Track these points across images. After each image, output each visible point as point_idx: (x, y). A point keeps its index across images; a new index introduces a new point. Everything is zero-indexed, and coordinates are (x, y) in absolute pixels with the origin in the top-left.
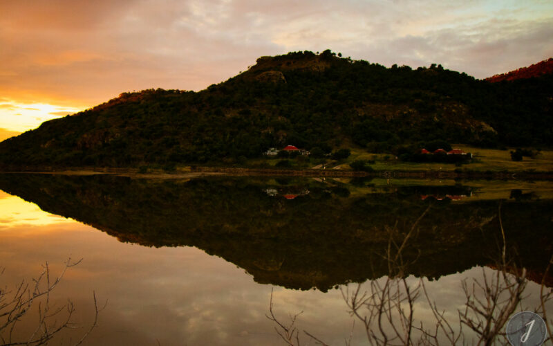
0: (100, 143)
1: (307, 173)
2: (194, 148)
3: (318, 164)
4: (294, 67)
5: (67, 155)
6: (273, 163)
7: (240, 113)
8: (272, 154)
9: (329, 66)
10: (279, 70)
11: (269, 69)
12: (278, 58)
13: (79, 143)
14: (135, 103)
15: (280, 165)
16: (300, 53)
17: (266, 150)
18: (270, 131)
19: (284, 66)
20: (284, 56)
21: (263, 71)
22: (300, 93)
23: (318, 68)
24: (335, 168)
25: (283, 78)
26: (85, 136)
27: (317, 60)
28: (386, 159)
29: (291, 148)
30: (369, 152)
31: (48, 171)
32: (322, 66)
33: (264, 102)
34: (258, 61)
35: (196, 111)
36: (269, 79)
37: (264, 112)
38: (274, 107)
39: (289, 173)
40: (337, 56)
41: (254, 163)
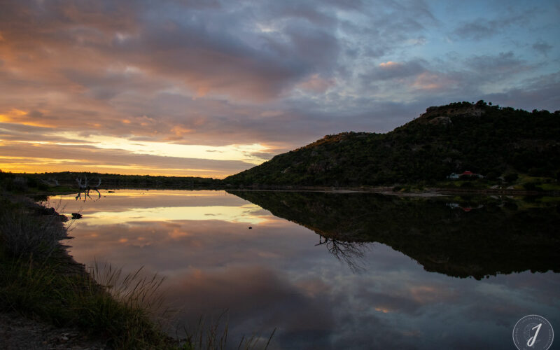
0: (323, 170)
1: (488, 192)
2: (394, 173)
3: (493, 185)
4: (457, 113)
5: (302, 178)
6: (457, 184)
7: (423, 147)
8: (454, 177)
9: (484, 112)
10: (446, 116)
11: (439, 115)
12: (442, 108)
13: (308, 170)
14: (336, 142)
15: (464, 186)
16: (459, 103)
17: (449, 174)
18: (449, 160)
19: (449, 113)
20: (447, 106)
21: (433, 117)
22: (465, 132)
23: (476, 113)
24: (509, 188)
25: (450, 121)
26: (313, 165)
27: (474, 108)
28: (548, 182)
29: (469, 173)
30: (530, 176)
31: (290, 189)
32: (479, 112)
33: (439, 139)
34: (427, 110)
35: (389, 146)
36: (440, 123)
37: (441, 146)
38: (448, 142)
39: (472, 192)
40: (488, 104)
41: (441, 184)
